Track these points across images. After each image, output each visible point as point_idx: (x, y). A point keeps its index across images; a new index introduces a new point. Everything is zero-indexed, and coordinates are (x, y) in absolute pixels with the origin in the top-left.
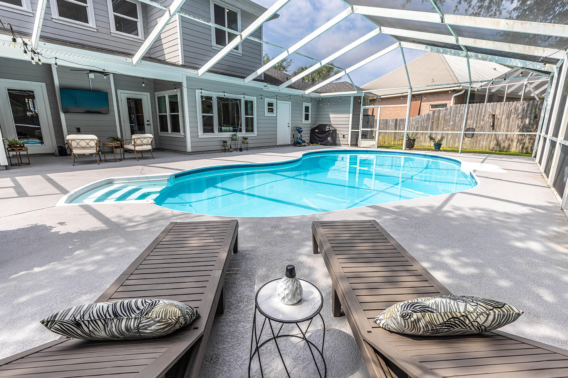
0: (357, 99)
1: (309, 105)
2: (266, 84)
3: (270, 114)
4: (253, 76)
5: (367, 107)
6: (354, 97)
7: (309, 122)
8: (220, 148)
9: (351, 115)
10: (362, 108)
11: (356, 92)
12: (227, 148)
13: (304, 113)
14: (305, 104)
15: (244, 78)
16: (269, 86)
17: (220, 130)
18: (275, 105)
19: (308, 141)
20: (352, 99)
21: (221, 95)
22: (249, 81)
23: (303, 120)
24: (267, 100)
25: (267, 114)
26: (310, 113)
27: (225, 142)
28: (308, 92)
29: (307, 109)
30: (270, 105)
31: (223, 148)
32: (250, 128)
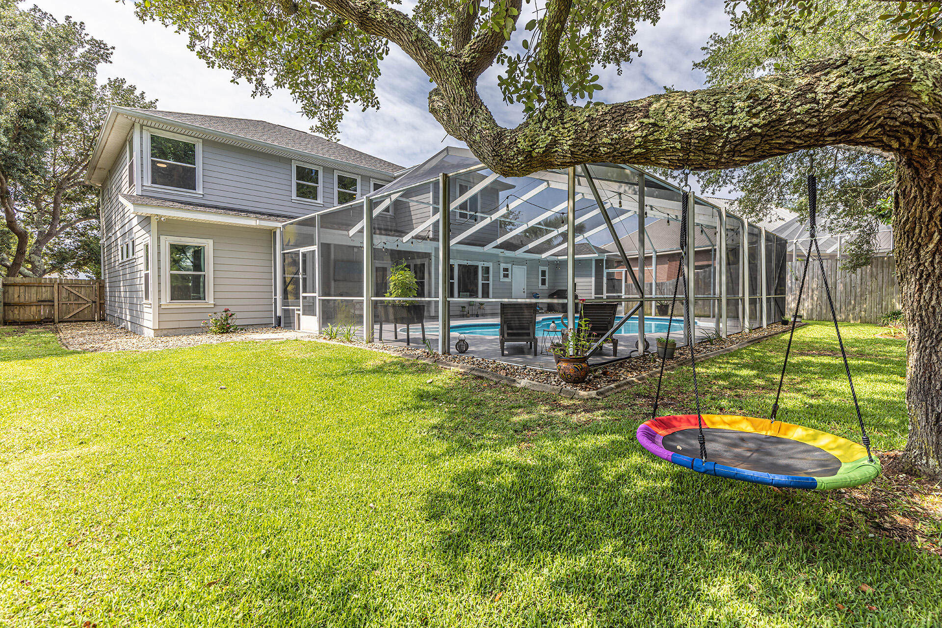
0: (599, 262)
1: (546, 268)
2: (503, 250)
3: (506, 280)
4: (494, 244)
5: (611, 270)
6: (596, 260)
7: (546, 287)
8: (458, 313)
9: (593, 279)
10: (605, 271)
11: (596, 255)
12: (465, 313)
13: (540, 278)
14: (541, 268)
15: (483, 246)
16: (505, 252)
17: (459, 297)
18: (510, 270)
19: (546, 309)
20: (594, 263)
21: (465, 263)
22: (488, 248)
23: (540, 285)
24: (503, 266)
25: (502, 279)
26: (547, 278)
27: (463, 307)
28: (544, 256)
29: (544, 273)
30: (506, 270)
31: (462, 313)
32: (486, 294)
